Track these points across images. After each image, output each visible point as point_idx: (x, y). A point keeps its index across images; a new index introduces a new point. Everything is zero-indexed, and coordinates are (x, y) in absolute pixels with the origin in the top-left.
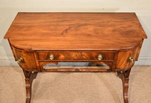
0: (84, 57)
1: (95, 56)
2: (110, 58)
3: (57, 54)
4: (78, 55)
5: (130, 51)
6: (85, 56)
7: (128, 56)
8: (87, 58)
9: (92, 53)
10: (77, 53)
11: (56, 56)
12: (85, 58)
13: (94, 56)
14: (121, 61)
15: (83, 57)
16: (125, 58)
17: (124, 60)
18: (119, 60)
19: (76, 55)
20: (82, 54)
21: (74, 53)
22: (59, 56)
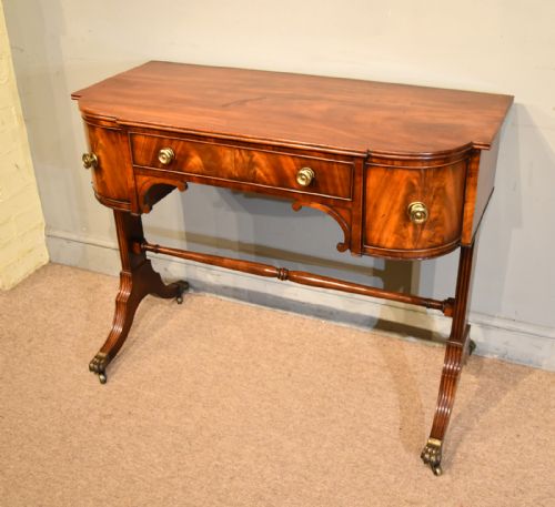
0: (259, 171)
1: (292, 171)
2: (340, 190)
3: (183, 148)
4: (241, 161)
5: (407, 174)
6: (261, 169)
7: (403, 191)
8: (266, 175)
9: (283, 159)
10: (237, 152)
11: (180, 155)
12: (262, 175)
13: (289, 172)
14: (382, 210)
15: (255, 173)
16: (395, 202)
17: (392, 208)
18: (376, 207)
19: (236, 161)
20: (252, 156)
21: (229, 152)
22: (186, 156)
